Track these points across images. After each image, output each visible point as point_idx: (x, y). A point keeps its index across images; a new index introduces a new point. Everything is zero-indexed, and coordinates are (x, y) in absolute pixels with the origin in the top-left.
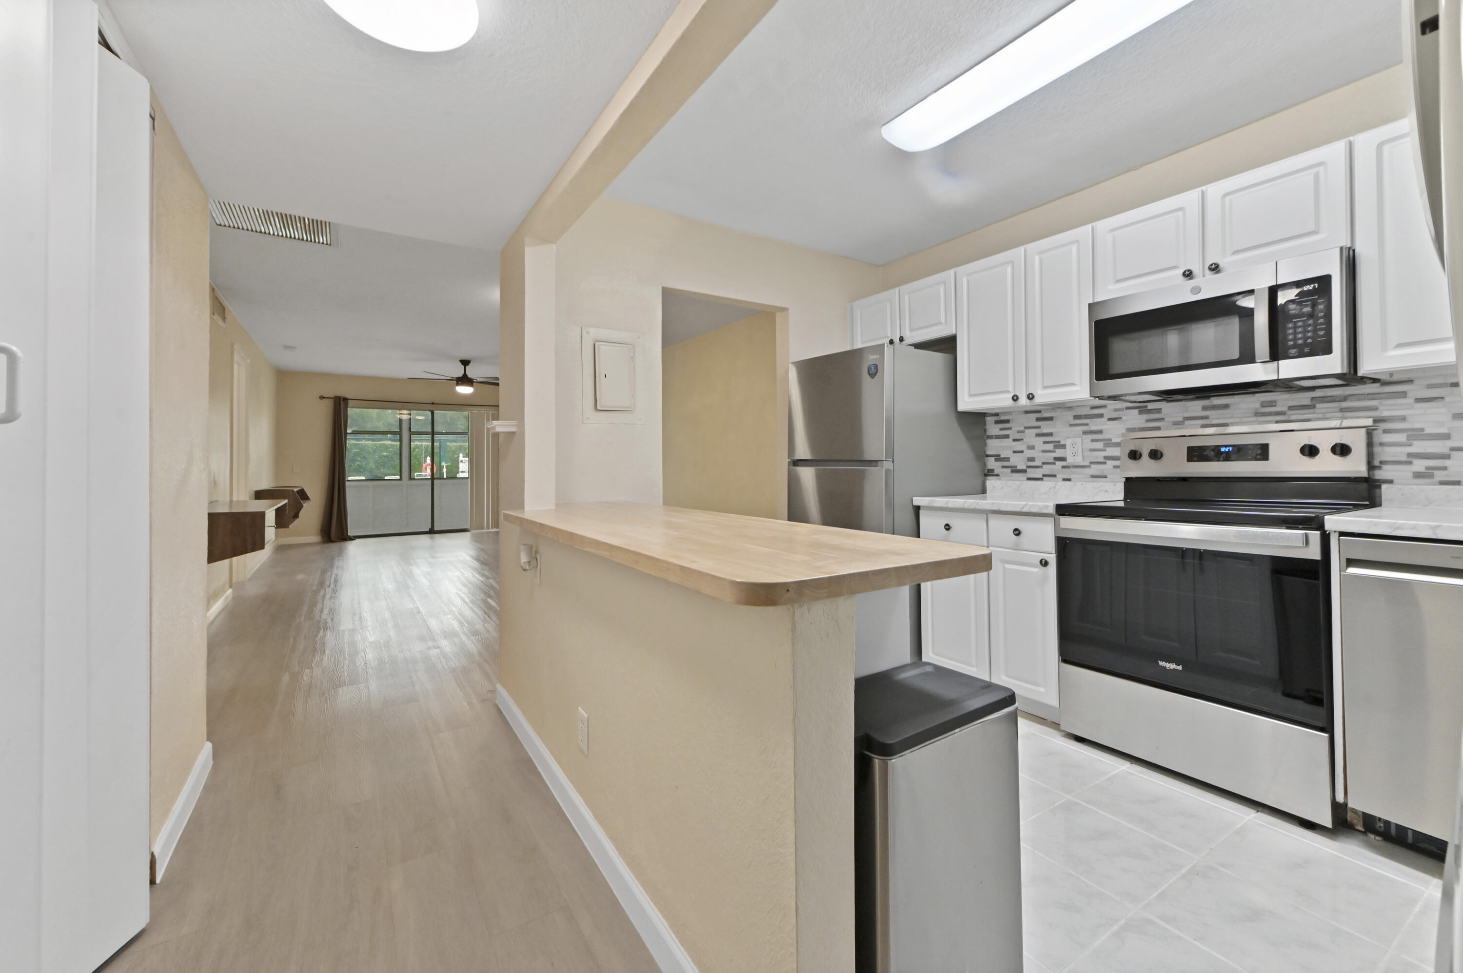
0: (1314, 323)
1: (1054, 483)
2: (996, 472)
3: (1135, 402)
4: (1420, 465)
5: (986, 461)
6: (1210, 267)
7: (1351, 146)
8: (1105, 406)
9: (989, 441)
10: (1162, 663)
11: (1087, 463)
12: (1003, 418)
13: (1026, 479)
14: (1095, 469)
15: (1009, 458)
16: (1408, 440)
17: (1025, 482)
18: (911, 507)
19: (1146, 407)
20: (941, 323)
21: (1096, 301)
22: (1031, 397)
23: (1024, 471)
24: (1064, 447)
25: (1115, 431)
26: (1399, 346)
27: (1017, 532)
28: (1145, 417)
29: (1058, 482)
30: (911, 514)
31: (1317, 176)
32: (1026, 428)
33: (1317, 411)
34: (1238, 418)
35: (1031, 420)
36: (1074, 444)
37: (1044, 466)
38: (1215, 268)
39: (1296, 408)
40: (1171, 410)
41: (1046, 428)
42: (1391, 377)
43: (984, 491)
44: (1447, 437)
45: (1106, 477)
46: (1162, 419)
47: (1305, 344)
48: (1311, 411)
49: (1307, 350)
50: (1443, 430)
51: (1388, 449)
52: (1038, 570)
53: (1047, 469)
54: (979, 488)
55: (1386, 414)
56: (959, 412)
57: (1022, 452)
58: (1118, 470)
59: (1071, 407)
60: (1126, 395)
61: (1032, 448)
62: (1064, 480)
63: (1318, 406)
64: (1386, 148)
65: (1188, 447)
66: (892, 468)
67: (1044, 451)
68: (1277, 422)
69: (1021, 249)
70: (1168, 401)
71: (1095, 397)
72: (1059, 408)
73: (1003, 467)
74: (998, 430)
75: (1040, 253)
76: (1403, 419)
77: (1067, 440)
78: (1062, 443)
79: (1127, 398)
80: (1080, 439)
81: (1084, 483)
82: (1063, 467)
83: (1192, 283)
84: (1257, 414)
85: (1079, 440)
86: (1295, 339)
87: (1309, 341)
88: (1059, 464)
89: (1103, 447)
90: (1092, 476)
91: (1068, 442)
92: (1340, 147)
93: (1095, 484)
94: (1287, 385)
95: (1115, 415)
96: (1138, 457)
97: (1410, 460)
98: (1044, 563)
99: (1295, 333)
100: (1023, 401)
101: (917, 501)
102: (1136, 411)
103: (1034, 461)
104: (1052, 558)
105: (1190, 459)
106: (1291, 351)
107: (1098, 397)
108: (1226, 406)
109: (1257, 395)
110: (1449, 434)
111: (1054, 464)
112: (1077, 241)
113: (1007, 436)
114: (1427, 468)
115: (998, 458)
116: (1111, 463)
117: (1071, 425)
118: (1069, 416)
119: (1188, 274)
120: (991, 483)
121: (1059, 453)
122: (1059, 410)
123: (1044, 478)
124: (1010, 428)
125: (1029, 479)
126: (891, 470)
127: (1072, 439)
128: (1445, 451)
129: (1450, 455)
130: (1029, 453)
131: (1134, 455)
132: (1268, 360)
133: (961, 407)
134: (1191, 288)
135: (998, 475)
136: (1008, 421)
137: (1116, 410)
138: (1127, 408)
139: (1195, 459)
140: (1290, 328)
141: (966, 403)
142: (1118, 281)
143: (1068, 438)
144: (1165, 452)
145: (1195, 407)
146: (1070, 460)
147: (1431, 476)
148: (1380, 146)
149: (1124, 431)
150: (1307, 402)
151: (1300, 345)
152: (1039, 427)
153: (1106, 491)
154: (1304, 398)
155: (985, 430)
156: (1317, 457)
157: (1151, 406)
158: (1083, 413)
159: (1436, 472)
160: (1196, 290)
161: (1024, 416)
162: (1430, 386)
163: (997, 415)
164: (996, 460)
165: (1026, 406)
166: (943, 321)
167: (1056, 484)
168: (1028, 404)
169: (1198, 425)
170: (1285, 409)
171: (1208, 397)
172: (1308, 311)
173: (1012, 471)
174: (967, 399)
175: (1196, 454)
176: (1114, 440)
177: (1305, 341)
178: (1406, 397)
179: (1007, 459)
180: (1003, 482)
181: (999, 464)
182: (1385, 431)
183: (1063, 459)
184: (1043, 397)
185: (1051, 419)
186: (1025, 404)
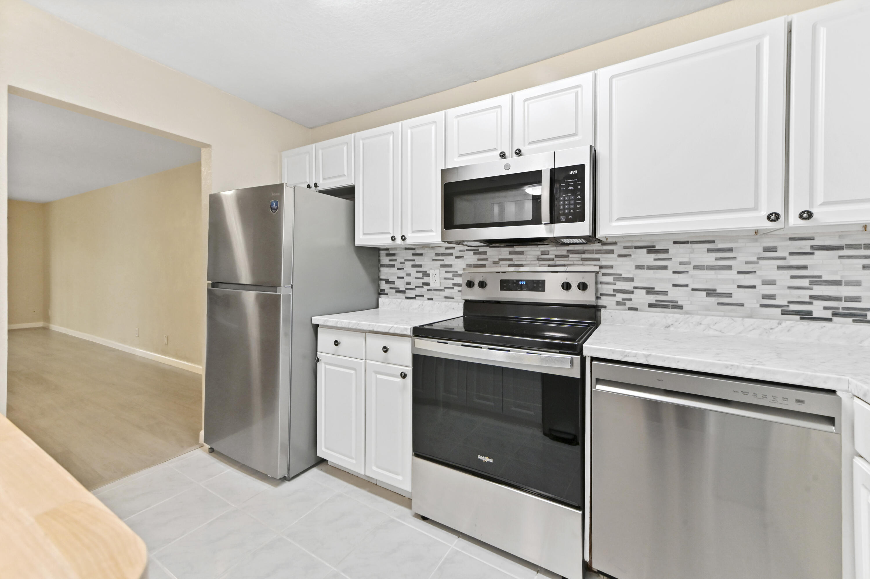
0: (575, 198)
1: (422, 302)
2: (386, 292)
3: (471, 246)
4: (619, 297)
5: (380, 283)
6: (516, 151)
7: (595, 77)
8: (454, 248)
9: (382, 269)
10: (480, 457)
11: (443, 288)
12: (391, 252)
13: (405, 297)
14: (448, 292)
15: (394, 282)
16: (614, 281)
17: (403, 300)
18: (311, 325)
19: (478, 250)
20: (344, 175)
21: (447, 168)
22: (403, 238)
23: (403, 292)
24: (429, 275)
25: (459, 265)
26: (619, 219)
27: (385, 349)
28: (477, 257)
29: (425, 301)
30: (310, 331)
31: (577, 94)
32: (406, 260)
33: (570, 259)
34: (529, 261)
35: (408, 255)
36: (435, 274)
37: (416, 289)
38: (518, 153)
39: (559, 256)
40: (492, 253)
41: (418, 261)
42: (607, 240)
43: (377, 306)
44: (632, 280)
45: (454, 298)
46: (486, 259)
47: (570, 214)
48: (567, 259)
49: (571, 217)
50: (630, 276)
51: (605, 286)
52: (400, 380)
53: (418, 291)
54: (374, 304)
55: (604, 263)
56: (356, 246)
57: (403, 278)
58: (460, 293)
59: (433, 247)
60: (464, 241)
61: (409, 275)
62: (429, 299)
63: (571, 256)
64: (614, 80)
65: (501, 280)
66: (291, 294)
67: (416, 278)
68: (549, 266)
69: (400, 123)
70: (491, 247)
71: (445, 242)
72: (426, 247)
73: (391, 288)
74: (388, 260)
75: (412, 128)
76: (611, 267)
77: (431, 270)
78: (428, 272)
79: (465, 243)
80: (439, 270)
81: (440, 302)
82: (428, 290)
83: (504, 161)
84: (539, 259)
85: (437, 271)
86: (564, 209)
87: (572, 211)
88: (426, 287)
89: (452, 277)
90: (446, 297)
91: (431, 272)
92: (589, 75)
93: (446, 303)
94: (556, 241)
95: (459, 254)
96: (472, 286)
97: (615, 293)
98: (404, 376)
99: (564, 205)
100: (399, 241)
101: (316, 320)
102: (472, 253)
103: (410, 285)
104: (409, 371)
105: (502, 289)
106: (562, 217)
107: (446, 242)
108: (522, 253)
109: (539, 246)
110: (633, 278)
111: (422, 287)
112: (435, 122)
113: (393, 266)
114: (623, 299)
115: (388, 282)
116: (457, 288)
117: (434, 260)
118: (431, 254)
119: (503, 155)
120: (383, 300)
121: (426, 280)
122: (426, 249)
123: (417, 298)
124: (395, 260)
125: (407, 298)
126: (290, 295)
127: (434, 270)
128: (631, 289)
129: (633, 291)
130: (407, 279)
131: (470, 284)
132: (549, 222)
133: (358, 243)
134: (504, 165)
135: (387, 294)
136: (394, 255)
137: (460, 251)
138: (467, 250)
139: (505, 288)
140: (561, 201)
141: (361, 240)
142: (461, 156)
143: (431, 269)
144: (488, 283)
145: (505, 252)
146: (432, 286)
147: (624, 304)
148: (612, 78)
149: (465, 267)
150: (565, 253)
151: (567, 213)
152: (414, 260)
153: (453, 308)
154: (563, 250)
155: (379, 261)
156: (570, 291)
157: (481, 250)
158: (441, 252)
159: (627, 302)
160: (507, 167)
161: (405, 251)
162: (626, 247)
163: (387, 249)
164: (387, 283)
165: (401, 245)
166: (346, 174)
167: (423, 303)
168: (402, 244)
169: (507, 264)
170: (553, 257)
171: (512, 246)
172: (571, 189)
173: (397, 292)
174: (361, 237)
175: (506, 285)
176: (459, 273)
177: (569, 211)
178: (613, 253)
179: (393, 283)
180: (390, 299)
181: (388, 286)
182: (604, 275)
183: (428, 284)
184: (412, 239)
185: (421, 255)
186: (400, 244)
